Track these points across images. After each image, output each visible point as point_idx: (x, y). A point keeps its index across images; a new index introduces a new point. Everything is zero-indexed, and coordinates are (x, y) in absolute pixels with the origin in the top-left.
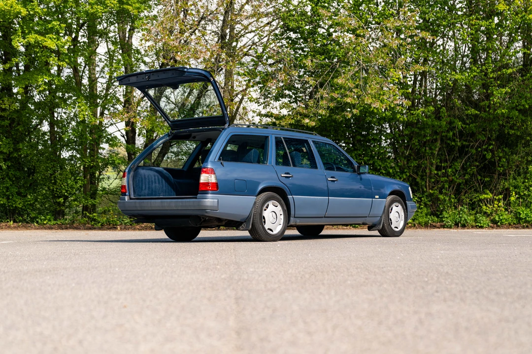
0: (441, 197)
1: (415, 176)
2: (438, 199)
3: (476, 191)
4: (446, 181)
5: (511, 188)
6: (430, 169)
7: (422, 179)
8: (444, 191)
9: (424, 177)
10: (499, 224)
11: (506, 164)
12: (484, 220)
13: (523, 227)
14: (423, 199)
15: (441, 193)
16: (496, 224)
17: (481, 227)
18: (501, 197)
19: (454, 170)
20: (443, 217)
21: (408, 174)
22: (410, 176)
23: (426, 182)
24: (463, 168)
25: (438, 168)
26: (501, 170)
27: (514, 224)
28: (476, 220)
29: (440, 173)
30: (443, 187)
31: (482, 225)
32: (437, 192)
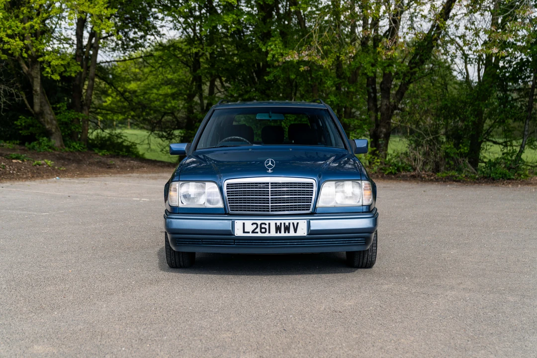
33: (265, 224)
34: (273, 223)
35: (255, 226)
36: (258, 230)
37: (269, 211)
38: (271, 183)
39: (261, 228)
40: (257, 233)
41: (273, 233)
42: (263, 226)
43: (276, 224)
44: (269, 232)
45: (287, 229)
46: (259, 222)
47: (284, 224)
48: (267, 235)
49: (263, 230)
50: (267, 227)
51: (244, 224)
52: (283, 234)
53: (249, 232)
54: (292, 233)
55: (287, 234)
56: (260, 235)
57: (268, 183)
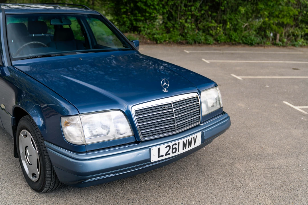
0: (186, 25)
1: (171, 10)
2: (184, 26)
3: (207, 21)
4: (189, 15)
5: (228, 20)
6: (181, 7)
7: (176, 13)
8: (188, 21)
9: (177, 11)
10: (219, 42)
11: (226, 5)
12: (211, 39)
13: (233, 44)
14: (175, 25)
15: (186, 22)
16: (217, 42)
17: (209, 44)
18: (221, 25)
19: (195, 8)
20: (188, 37)
21: (167, 9)
22: (169, 10)
23: (178, 14)
24: (200, 6)
25: (186, 6)
26: (223, 8)
27: (228, 42)
28: (206, 40)
29: (187, 9)
30: (188, 18)
31: (210, 42)
32: (184, 21)
33: (176, 144)
34: (181, 141)
35: (168, 148)
36: (170, 152)
37: (175, 131)
38: (173, 103)
39: (173, 149)
40: (169, 154)
41: (181, 151)
42: (174, 146)
43: (183, 141)
44: (178, 151)
45: (190, 143)
46: (171, 144)
47: (189, 139)
48: (177, 153)
49: (174, 150)
50: (177, 146)
51: (159, 149)
52: (187, 149)
53: (163, 156)
54: (193, 146)
55: (190, 148)
56: (172, 155)
57: (171, 104)
